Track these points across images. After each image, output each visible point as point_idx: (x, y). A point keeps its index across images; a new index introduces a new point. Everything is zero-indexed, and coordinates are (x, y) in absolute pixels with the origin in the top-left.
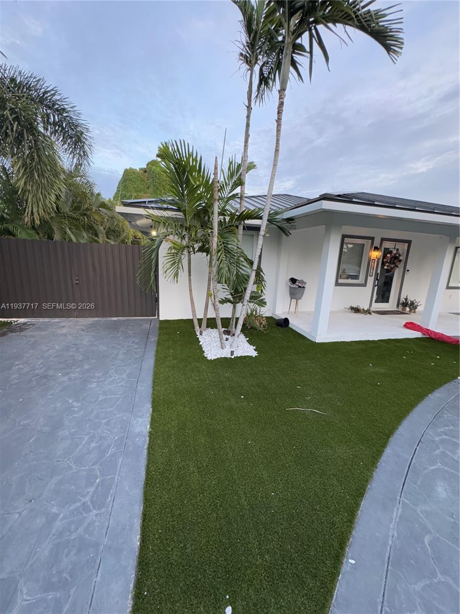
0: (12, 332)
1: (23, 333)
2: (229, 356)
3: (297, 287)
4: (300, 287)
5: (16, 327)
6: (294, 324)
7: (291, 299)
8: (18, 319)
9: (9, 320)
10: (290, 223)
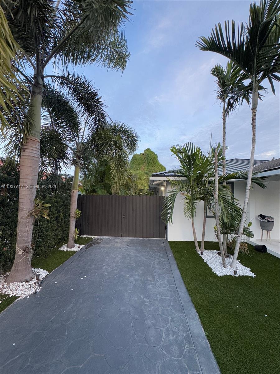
0: (94, 243)
1: (99, 245)
2: (233, 274)
3: (267, 221)
4: (269, 221)
5: (95, 241)
6: (271, 249)
7: (263, 230)
8: (94, 236)
9: (91, 236)
10: (264, 180)
